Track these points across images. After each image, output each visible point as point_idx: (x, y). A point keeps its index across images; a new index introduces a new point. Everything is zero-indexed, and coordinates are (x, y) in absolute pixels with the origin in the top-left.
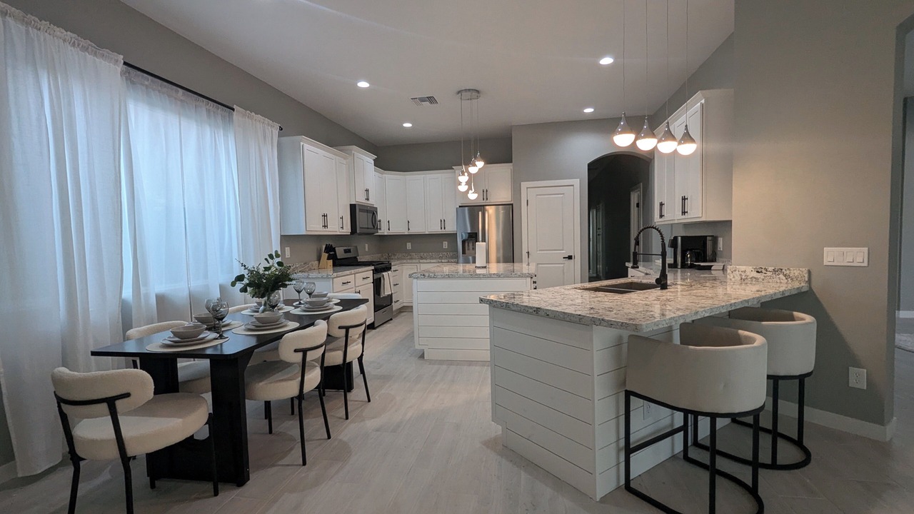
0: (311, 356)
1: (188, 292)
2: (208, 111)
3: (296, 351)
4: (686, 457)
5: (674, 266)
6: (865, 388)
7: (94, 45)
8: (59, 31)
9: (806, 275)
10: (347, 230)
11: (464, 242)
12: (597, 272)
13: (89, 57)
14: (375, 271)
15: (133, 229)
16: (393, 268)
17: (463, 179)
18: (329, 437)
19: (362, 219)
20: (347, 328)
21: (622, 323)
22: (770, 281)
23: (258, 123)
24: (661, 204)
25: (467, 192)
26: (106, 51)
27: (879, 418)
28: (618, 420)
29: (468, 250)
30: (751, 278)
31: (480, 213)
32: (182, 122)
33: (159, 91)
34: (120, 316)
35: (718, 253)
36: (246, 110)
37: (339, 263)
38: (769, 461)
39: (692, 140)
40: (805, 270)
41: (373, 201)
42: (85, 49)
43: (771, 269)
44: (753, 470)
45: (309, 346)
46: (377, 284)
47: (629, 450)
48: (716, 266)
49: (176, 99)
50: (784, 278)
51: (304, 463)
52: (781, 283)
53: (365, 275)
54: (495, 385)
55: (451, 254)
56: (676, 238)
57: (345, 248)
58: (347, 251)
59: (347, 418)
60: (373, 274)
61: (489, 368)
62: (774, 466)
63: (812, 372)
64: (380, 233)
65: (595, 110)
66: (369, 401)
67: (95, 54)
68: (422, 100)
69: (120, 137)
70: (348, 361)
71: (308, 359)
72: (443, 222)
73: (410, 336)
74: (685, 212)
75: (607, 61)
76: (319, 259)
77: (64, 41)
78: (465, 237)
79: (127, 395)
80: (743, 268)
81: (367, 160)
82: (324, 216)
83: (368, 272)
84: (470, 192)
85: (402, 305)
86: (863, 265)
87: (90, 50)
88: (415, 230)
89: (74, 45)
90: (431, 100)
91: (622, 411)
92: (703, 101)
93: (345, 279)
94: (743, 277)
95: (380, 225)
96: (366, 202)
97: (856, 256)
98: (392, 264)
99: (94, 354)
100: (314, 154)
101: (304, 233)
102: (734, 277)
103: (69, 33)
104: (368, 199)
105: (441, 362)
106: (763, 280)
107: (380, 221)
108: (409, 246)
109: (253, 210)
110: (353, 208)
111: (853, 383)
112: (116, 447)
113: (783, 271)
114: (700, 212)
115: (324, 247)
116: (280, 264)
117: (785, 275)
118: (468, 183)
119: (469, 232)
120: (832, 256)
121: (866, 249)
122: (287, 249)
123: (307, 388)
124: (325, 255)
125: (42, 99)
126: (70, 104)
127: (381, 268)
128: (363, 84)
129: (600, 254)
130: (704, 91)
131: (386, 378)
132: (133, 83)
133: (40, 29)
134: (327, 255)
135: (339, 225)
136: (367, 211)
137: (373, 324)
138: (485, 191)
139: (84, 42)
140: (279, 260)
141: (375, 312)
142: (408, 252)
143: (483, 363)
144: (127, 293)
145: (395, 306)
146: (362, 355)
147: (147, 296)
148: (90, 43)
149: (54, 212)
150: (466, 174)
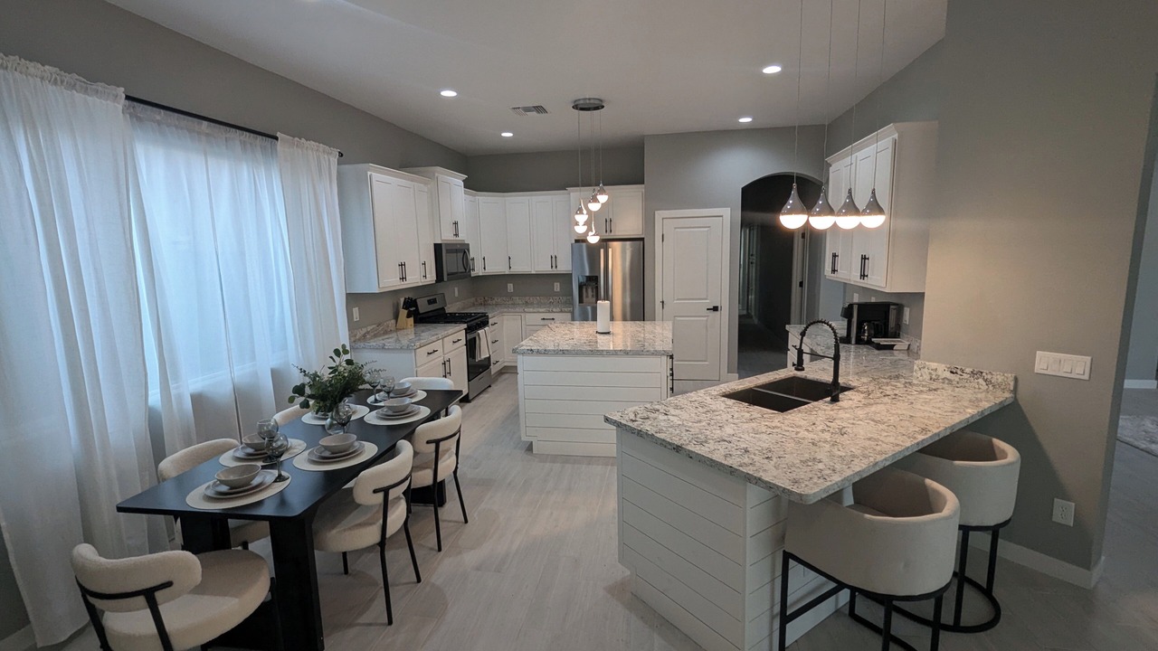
0: (393, 493)
1: (231, 386)
2: (243, 144)
3: (375, 491)
4: (852, 614)
5: (847, 340)
6: (1072, 525)
7: (83, 80)
8: (34, 68)
9: (1012, 383)
10: (431, 277)
11: (581, 287)
12: (748, 309)
13: (79, 96)
14: (468, 331)
15: (156, 317)
16: (491, 321)
17: (582, 218)
18: (419, 580)
19: (450, 264)
20: (437, 442)
21: (784, 489)
22: (967, 385)
23: (310, 152)
24: (835, 256)
25: (586, 234)
26: (100, 86)
27: (1086, 562)
28: (773, 584)
29: (587, 297)
30: (943, 379)
31: (602, 251)
32: (209, 163)
33: (177, 127)
34: (149, 437)
35: (903, 327)
36: (294, 137)
37: (422, 319)
38: (951, 623)
39: (880, 211)
40: (1010, 377)
41: (463, 237)
42: (72, 87)
43: (968, 370)
44: (933, 631)
45: (392, 483)
46: (472, 346)
47: (785, 619)
48: (900, 344)
49: (199, 133)
50: (984, 383)
51: (390, 622)
52: (980, 389)
53: (455, 337)
54: (622, 499)
55: (565, 298)
56: (851, 306)
57: (429, 298)
58: (431, 302)
59: (440, 550)
60: (466, 333)
61: (616, 468)
62: (957, 628)
63: (1010, 519)
64: (473, 274)
65: (753, 119)
66: (466, 521)
67: (86, 91)
68: (527, 109)
69: (129, 201)
70: (439, 480)
71: (391, 497)
72: (554, 259)
73: (514, 415)
74: (864, 276)
75: (772, 70)
76: (396, 317)
77: (42, 78)
78: (583, 280)
79: (169, 584)
80: (934, 365)
81: (456, 181)
82: (402, 265)
83: (458, 332)
84: (590, 233)
85: (503, 365)
86: (1082, 377)
87: (77, 86)
88: (519, 268)
89: (55, 82)
90: (539, 109)
91: (779, 572)
92: (896, 136)
93: (430, 348)
94: (934, 377)
95: (473, 264)
96: (455, 238)
97: (1075, 366)
98: (490, 316)
99: (120, 509)
100: (386, 185)
101: (377, 292)
102: (921, 376)
103: (47, 67)
104: (456, 235)
105: (554, 458)
106: (958, 383)
107: (473, 259)
108: (510, 287)
109: (309, 270)
110: (438, 248)
111: (1057, 517)
112: (159, 642)
113: (984, 374)
114: (884, 281)
115: (402, 300)
116: (349, 362)
117: (986, 381)
118: (587, 223)
119: (587, 274)
120: (1046, 362)
121: (1089, 358)
122: (356, 311)
123: (390, 531)
124: (404, 313)
125: (20, 166)
126: (59, 169)
127: (476, 323)
128: (448, 94)
129: (753, 287)
130: (898, 124)
131: (486, 484)
132: (140, 119)
133: (7, 68)
134: (406, 311)
135: (421, 274)
136: (457, 251)
137: (467, 395)
138: (608, 220)
139: (67, 77)
140: (348, 357)
141: (469, 381)
142: (510, 296)
143: (606, 460)
144: (155, 397)
145: (494, 369)
146: (457, 468)
147: (179, 397)
148: (78, 77)
149: (51, 313)
150: (585, 212)
